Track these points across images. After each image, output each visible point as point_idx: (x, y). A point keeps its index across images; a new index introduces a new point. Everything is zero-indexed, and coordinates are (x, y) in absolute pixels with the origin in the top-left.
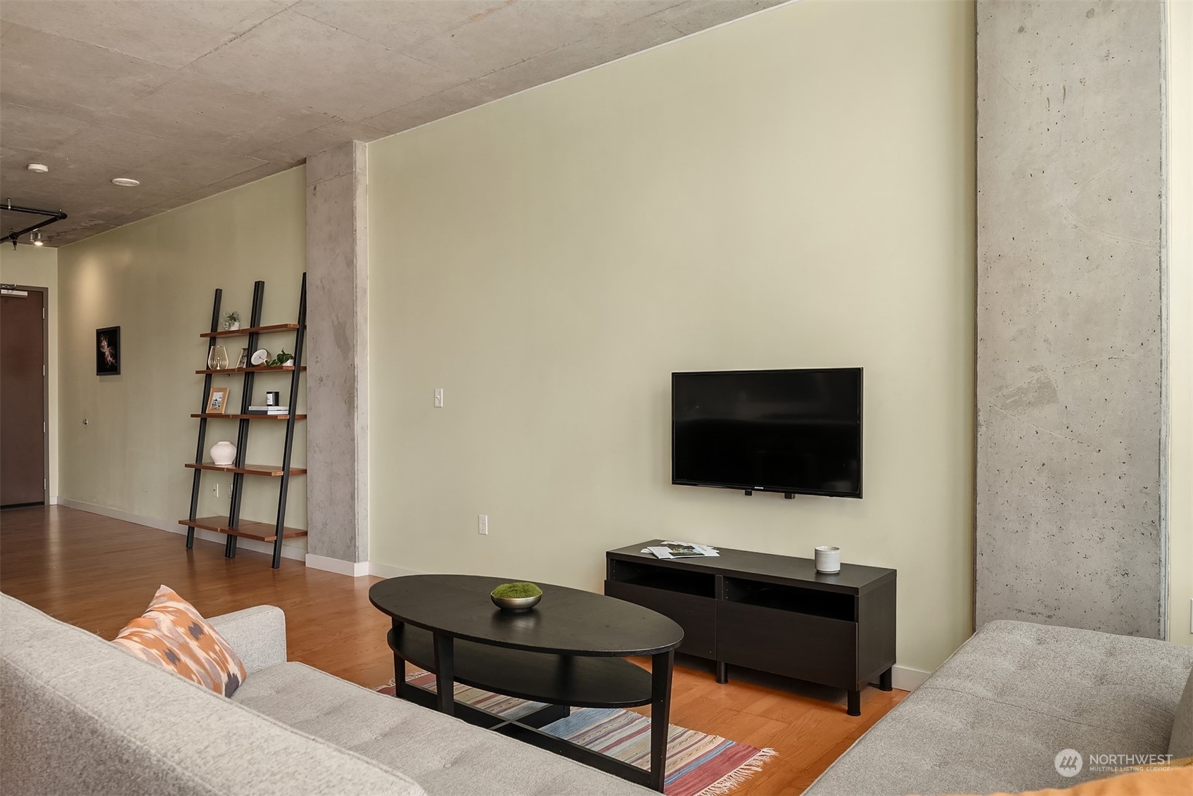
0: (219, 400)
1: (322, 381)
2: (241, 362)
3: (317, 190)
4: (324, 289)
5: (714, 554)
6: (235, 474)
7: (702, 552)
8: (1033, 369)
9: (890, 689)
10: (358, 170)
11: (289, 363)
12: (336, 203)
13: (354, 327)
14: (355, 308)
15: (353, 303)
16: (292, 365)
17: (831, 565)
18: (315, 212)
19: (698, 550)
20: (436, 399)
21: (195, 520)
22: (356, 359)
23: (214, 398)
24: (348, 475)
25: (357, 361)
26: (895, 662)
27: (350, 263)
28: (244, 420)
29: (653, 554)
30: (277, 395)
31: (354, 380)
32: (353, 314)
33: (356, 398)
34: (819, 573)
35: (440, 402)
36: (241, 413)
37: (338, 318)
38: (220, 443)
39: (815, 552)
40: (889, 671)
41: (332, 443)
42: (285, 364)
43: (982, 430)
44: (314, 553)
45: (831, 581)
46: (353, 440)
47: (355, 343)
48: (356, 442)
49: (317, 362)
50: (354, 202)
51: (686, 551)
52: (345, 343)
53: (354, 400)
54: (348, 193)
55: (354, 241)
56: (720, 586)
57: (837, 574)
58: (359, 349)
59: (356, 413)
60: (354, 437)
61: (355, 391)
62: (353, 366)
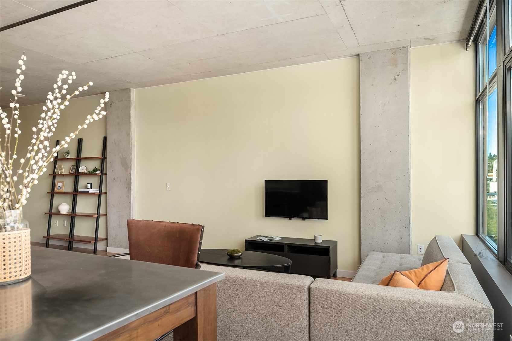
0: (61, 186)
1: (115, 179)
2: (72, 171)
3: (112, 105)
4: (115, 144)
5: (280, 239)
6: (72, 216)
7: (276, 238)
8: (376, 182)
9: (336, 277)
10: (132, 100)
11: (98, 172)
12: (121, 111)
13: (130, 159)
14: (131, 152)
15: (130, 150)
16: (99, 173)
17: (319, 240)
18: (111, 113)
19: (274, 238)
20: (167, 187)
21: (49, 236)
22: (131, 171)
23: (58, 185)
24: (128, 216)
25: (132, 172)
26: (337, 269)
27: (129, 134)
28: (75, 195)
29: (261, 240)
30: (91, 184)
31: (131, 180)
32: (130, 154)
33: (131, 186)
34: (316, 243)
35: (169, 188)
36: (74, 192)
37: (123, 156)
38: (63, 204)
39: (315, 237)
40: (336, 271)
41: (120, 204)
42: (96, 173)
43: (362, 199)
44: (111, 246)
45: (319, 245)
46: (130, 202)
47: (131, 166)
48: (131, 203)
49: (112, 172)
50: (130, 112)
51: (271, 238)
52: (126, 165)
53: (131, 187)
54: (128, 108)
55: (130, 126)
56: (286, 248)
57: (321, 243)
58: (132, 168)
59: (131, 193)
60: (131, 201)
61: (131, 184)
62: (130, 174)
